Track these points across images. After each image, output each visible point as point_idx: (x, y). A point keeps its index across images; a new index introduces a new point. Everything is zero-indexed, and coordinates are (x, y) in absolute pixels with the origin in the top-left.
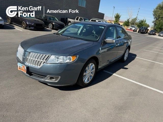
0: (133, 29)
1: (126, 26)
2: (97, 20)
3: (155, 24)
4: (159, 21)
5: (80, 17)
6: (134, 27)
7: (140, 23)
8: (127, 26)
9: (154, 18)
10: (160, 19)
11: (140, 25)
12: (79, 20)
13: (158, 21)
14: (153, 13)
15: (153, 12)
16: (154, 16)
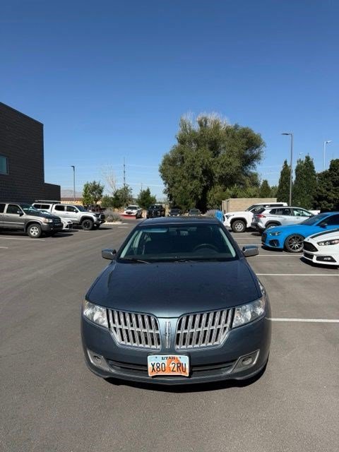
0: (135, 212)
1: (116, 210)
2: (51, 205)
3: (171, 197)
4: (177, 188)
5: (7, 202)
6: (135, 208)
7: (144, 198)
8: (117, 207)
9: (165, 184)
10: (176, 185)
11: (145, 201)
12: (7, 212)
13: (173, 189)
14: (160, 173)
15: (160, 171)
16: (164, 180)
